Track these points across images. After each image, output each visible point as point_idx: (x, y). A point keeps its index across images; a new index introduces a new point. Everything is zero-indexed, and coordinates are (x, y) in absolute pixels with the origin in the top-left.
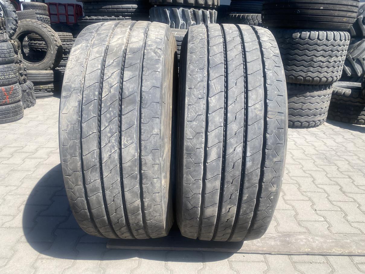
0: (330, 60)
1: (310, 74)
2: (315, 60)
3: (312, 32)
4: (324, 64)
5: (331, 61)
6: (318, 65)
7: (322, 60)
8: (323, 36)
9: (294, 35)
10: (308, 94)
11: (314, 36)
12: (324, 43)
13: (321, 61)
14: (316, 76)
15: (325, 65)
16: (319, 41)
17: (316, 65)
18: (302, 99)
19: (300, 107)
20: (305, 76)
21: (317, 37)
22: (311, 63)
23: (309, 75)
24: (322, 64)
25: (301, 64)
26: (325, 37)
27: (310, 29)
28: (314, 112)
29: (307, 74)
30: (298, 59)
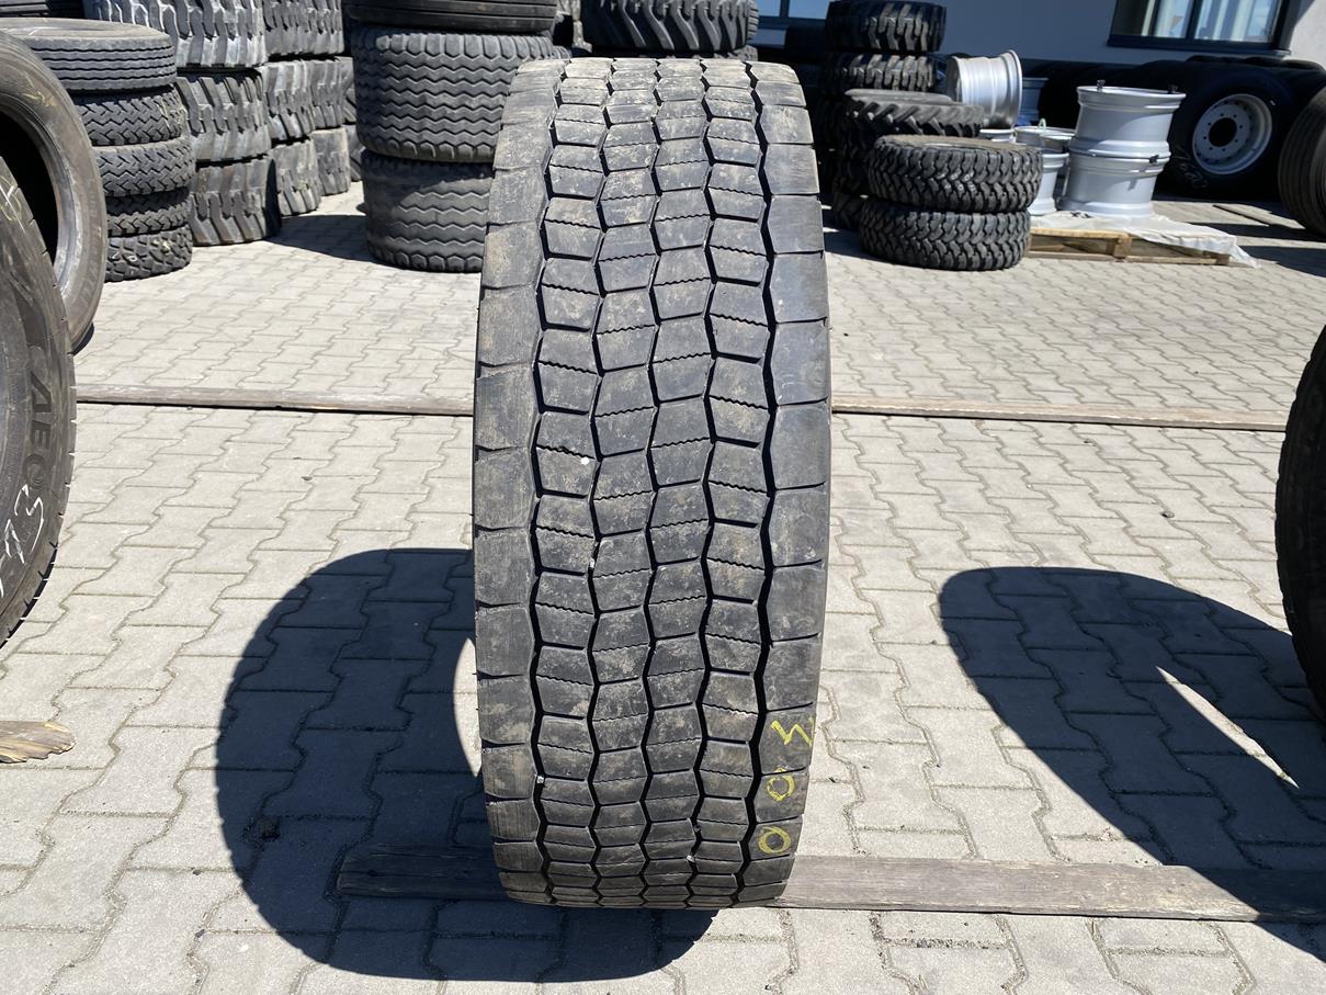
0: (467, 103)
1: (426, 135)
2: (429, 102)
3: (413, 35)
4: (455, 112)
5: (472, 106)
6: (440, 115)
7: (448, 103)
8: (437, 46)
9: (379, 41)
10: (444, 185)
11: (416, 44)
12: (442, 62)
13: (444, 105)
14: (442, 140)
15: (458, 114)
16: (429, 57)
17: (435, 113)
18: (433, 198)
19: (434, 219)
20: (416, 141)
21: (422, 49)
22: (423, 110)
23: (425, 137)
24: (449, 111)
25: (406, 113)
26: (442, 49)
27: (409, 28)
28: (472, 232)
29: (420, 137)
30: (396, 99)
